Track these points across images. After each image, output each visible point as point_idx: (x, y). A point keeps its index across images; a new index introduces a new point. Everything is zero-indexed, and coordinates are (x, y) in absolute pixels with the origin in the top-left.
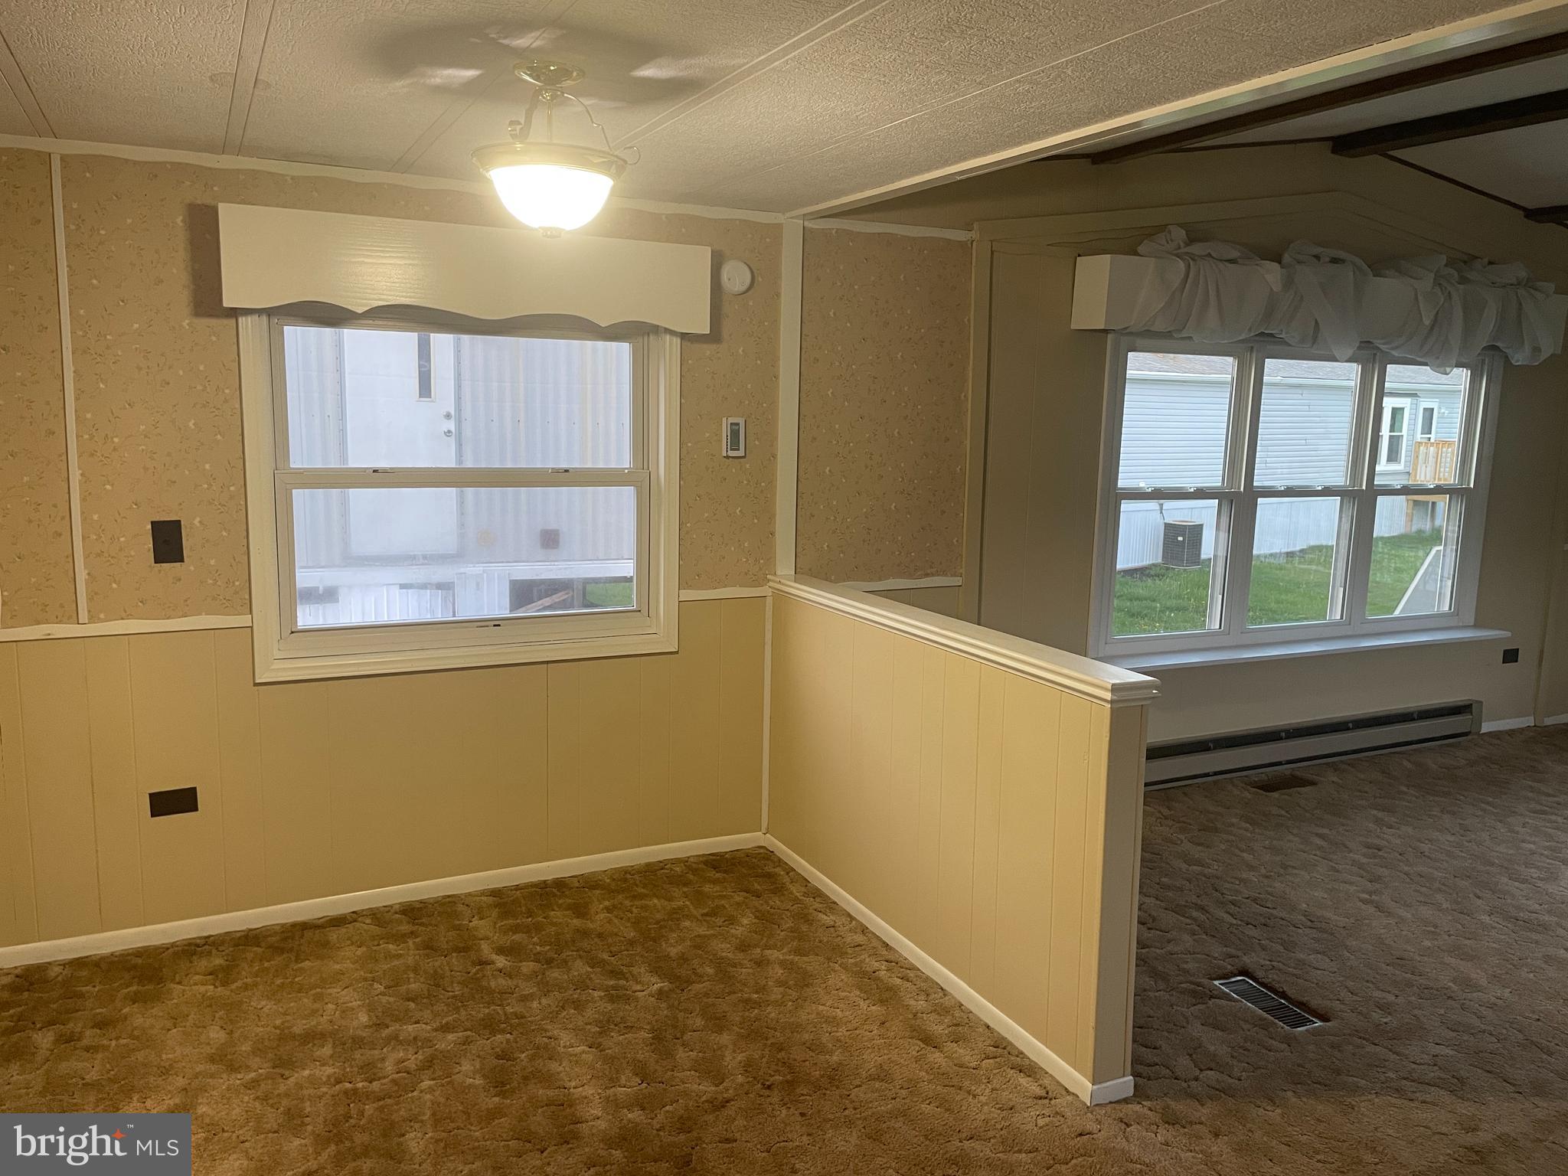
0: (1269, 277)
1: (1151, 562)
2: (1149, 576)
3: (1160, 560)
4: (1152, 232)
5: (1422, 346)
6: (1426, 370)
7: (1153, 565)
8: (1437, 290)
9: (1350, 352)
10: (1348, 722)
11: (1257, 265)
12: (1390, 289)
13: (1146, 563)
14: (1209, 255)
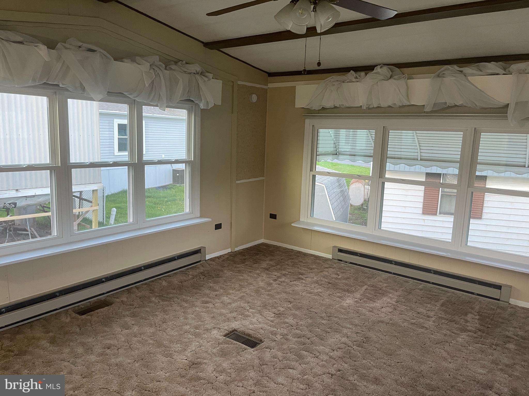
1: (169, 183)
2: (166, 189)
3: (172, 183)
5: (149, 97)
6: (157, 109)
7: (170, 184)
8: (152, 71)
9: (101, 97)
10: (141, 267)
11: (36, 46)
13: (167, 184)
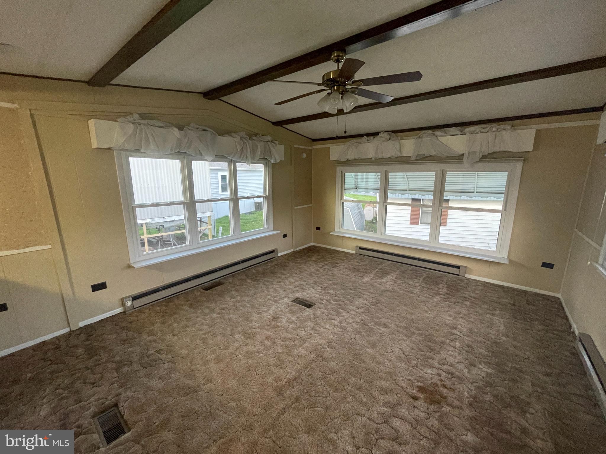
0: (175, 133)
2: (251, 214)
4: (126, 114)
5: (240, 157)
6: (245, 165)
8: (242, 141)
9: (212, 158)
11: (171, 129)
12: (226, 140)
14: (148, 124)
